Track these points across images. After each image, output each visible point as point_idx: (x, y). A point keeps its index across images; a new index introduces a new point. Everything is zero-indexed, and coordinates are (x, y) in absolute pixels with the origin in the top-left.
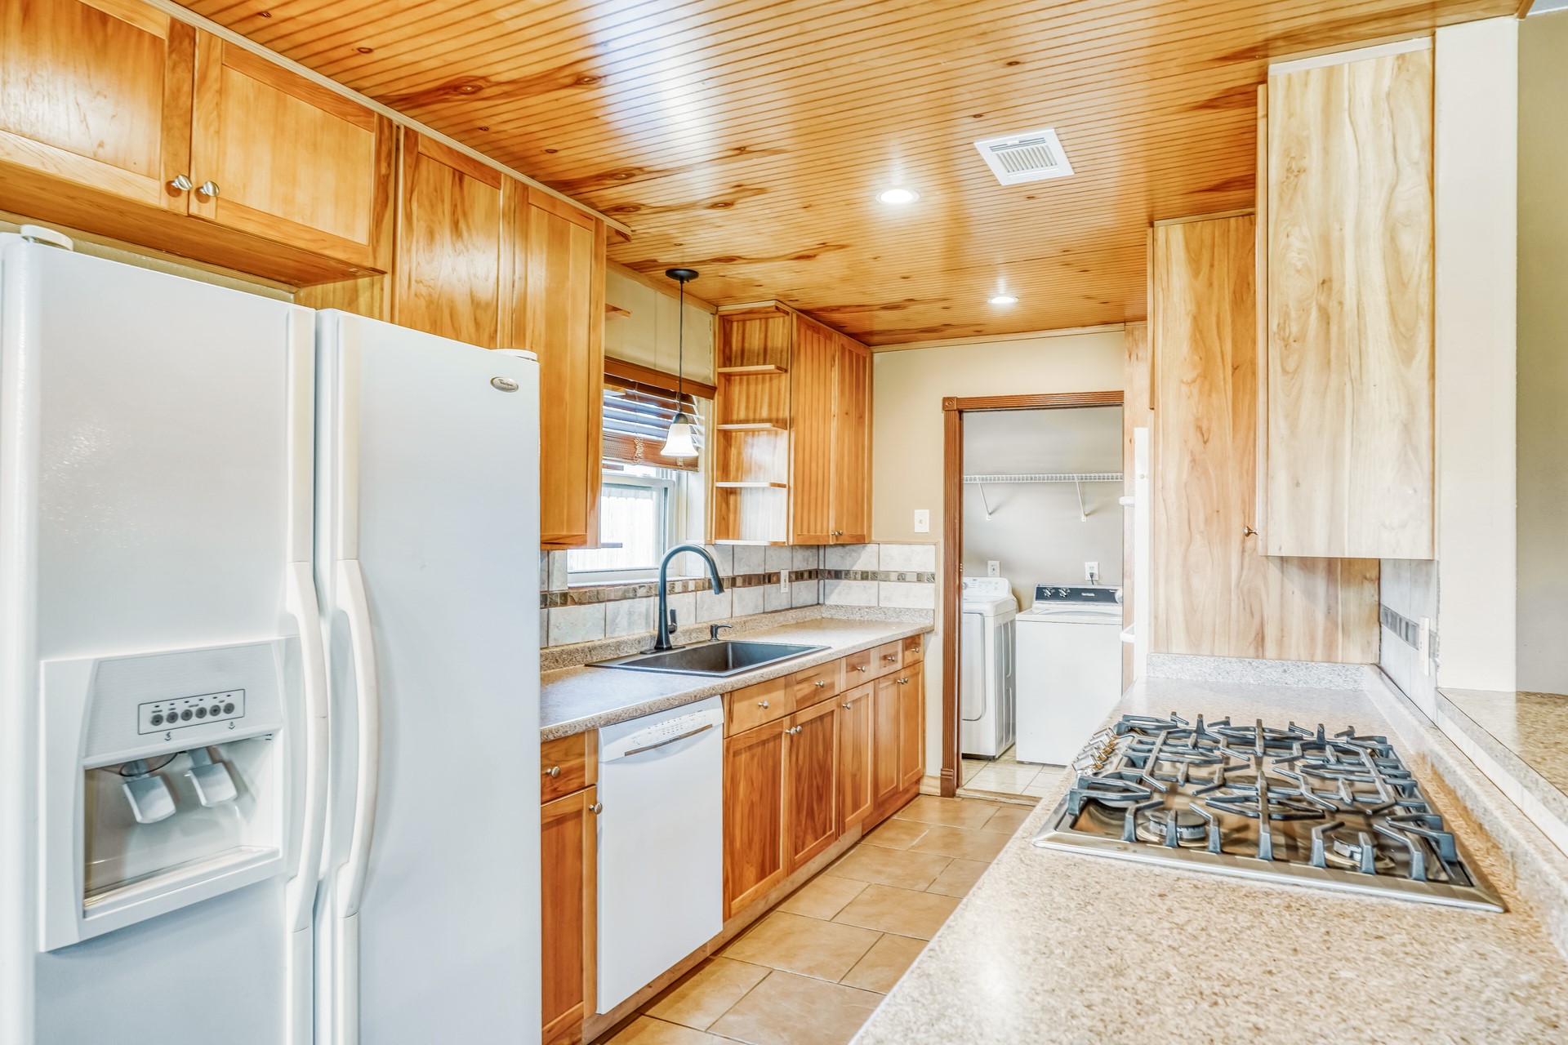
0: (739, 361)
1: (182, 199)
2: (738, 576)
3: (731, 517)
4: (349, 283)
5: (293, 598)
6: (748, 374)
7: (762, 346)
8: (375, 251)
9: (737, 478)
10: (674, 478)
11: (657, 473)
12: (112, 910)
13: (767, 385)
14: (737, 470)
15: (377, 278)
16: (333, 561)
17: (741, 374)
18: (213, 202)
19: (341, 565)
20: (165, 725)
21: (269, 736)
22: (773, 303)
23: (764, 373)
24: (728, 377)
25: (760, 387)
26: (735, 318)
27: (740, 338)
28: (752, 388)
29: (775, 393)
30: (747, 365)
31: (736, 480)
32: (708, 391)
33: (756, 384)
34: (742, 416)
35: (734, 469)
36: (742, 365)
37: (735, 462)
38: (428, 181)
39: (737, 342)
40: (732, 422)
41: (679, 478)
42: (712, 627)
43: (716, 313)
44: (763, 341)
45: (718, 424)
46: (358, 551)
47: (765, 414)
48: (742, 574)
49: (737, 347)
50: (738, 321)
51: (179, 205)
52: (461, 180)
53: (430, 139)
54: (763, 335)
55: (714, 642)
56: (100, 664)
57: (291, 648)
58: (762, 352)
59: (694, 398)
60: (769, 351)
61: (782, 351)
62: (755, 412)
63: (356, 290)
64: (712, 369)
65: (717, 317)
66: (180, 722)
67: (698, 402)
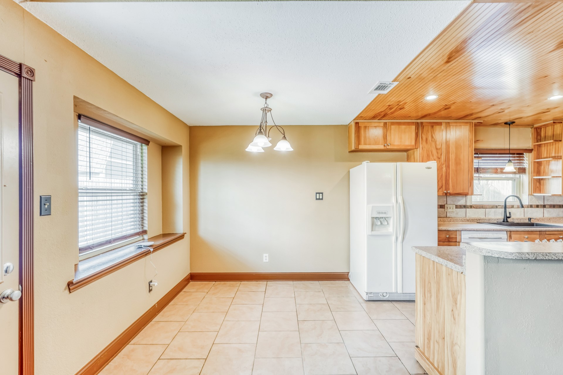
0: (544, 140)
1: (386, 147)
2: (547, 205)
3: (542, 187)
4: (413, 150)
5: (394, 200)
6: (547, 143)
7: (552, 134)
8: (415, 145)
9: (544, 175)
10: (518, 177)
11: (513, 176)
12: (374, 233)
13: (554, 146)
14: (544, 172)
15: (417, 149)
16: (399, 196)
17: (545, 144)
18: (390, 146)
19: (400, 197)
20: (379, 214)
21: (391, 217)
22: (552, 121)
23: (550, 143)
24: (540, 146)
25: (551, 147)
26: (542, 127)
27: (544, 132)
28: (549, 147)
29: (557, 148)
30: (547, 141)
31: (543, 176)
32: (530, 151)
33: (550, 146)
34: (545, 156)
35: (543, 172)
36: (545, 141)
37: (543, 170)
38: (426, 130)
39: (543, 134)
40: (542, 158)
41: (520, 177)
42: (529, 218)
43: (533, 127)
44: (552, 133)
45: (534, 159)
46: (402, 195)
47: (553, 155)
48: (549, 204)
49: (543, 135)
50: (543, 128)
51: (386, 148)
52: (433, 127)
53: (426, 122)
54: (552, 131)
55: (529, 222)
56: (373, 206)
57: (393, 206)
58: (552, 136)
59: (525, 154)
60: (555, 135)
61: (551, 137)
62: (550, 155)
63: (414, 151)
64: (531, 144)
65: (533, 129)
66: (380, 214)
67: (526, 154)
